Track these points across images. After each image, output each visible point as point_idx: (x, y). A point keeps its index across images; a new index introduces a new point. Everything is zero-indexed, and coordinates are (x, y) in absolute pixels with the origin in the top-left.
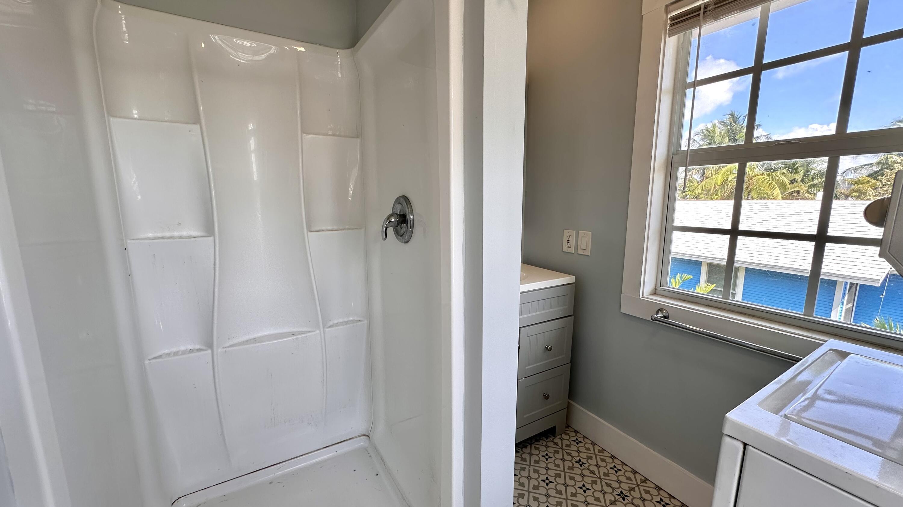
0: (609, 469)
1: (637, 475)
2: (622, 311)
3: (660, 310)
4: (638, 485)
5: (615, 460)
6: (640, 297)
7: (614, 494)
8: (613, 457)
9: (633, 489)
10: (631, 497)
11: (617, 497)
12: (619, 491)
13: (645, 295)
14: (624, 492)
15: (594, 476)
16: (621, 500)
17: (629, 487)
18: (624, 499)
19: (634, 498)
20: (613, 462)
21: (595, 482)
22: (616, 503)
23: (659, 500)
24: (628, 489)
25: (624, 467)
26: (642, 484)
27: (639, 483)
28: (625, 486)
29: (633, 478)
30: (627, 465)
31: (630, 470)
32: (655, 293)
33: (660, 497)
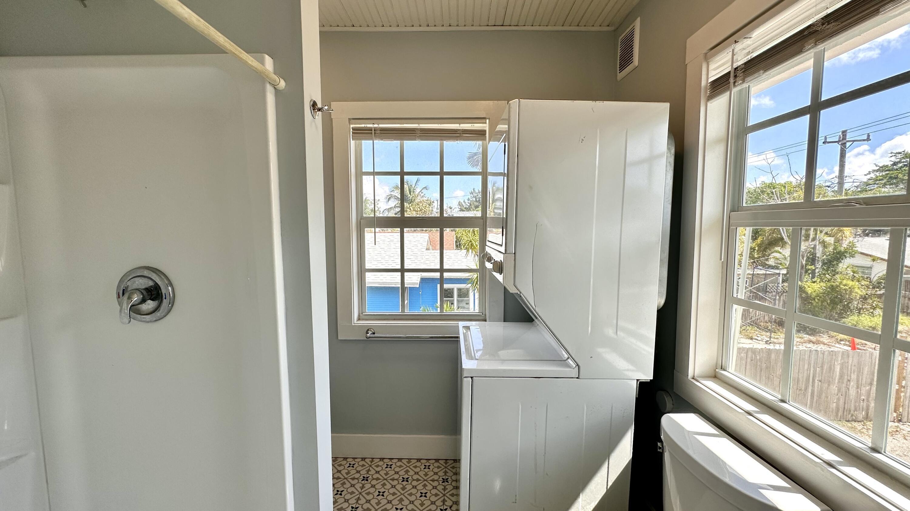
0: (347, 468)
1: (366, 460)
2: (339, 338)
3: (368, 330)
4: (370, 466)
5: (348, 460)
6: (353, 324)
7: (360, 481)
8: (345, 459)
9: (369, 470)
10: (371, 476)
11: (363, 482)
12: (362, 477)
13: (355, 322)
14: (365, 476)
15: (341, 479)
16: (366, 482)
17: (366, 471)
18: (367, 480)
19: (372, 475)
20: (347, 462)
21: (344, 483)
22: (364, 486)
23: (386, 466)
24: (366, 472)
25: (356, 460)
26: (372, 464)
27: (370, 464)
28: (363, 472)
29: (365, 464)
30: (357, 458)
31: (360, 459)
32: (359, 319)
33: (385, 464)
